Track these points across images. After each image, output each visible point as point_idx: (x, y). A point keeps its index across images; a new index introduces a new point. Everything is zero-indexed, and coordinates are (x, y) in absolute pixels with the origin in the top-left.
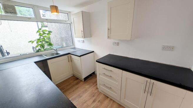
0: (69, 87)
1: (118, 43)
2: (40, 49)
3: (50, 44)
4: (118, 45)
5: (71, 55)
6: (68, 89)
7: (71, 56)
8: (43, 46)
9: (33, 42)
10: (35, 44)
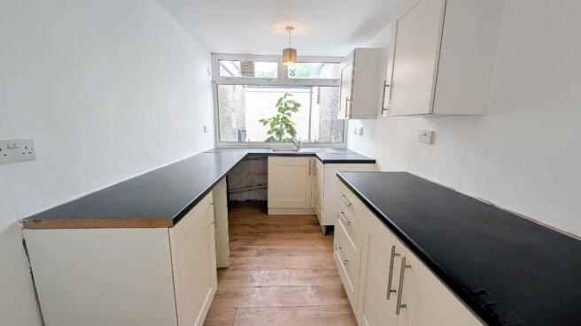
0: (288, 229)
1: (433, 133)
2: (272, 138)
3: (292, 132)
4: (432, 142)
5: (317, 160)
6: (284, 232)
7: (315, 162)
8: (280, 133)
9: (265, 123)
10: (268, 127)
